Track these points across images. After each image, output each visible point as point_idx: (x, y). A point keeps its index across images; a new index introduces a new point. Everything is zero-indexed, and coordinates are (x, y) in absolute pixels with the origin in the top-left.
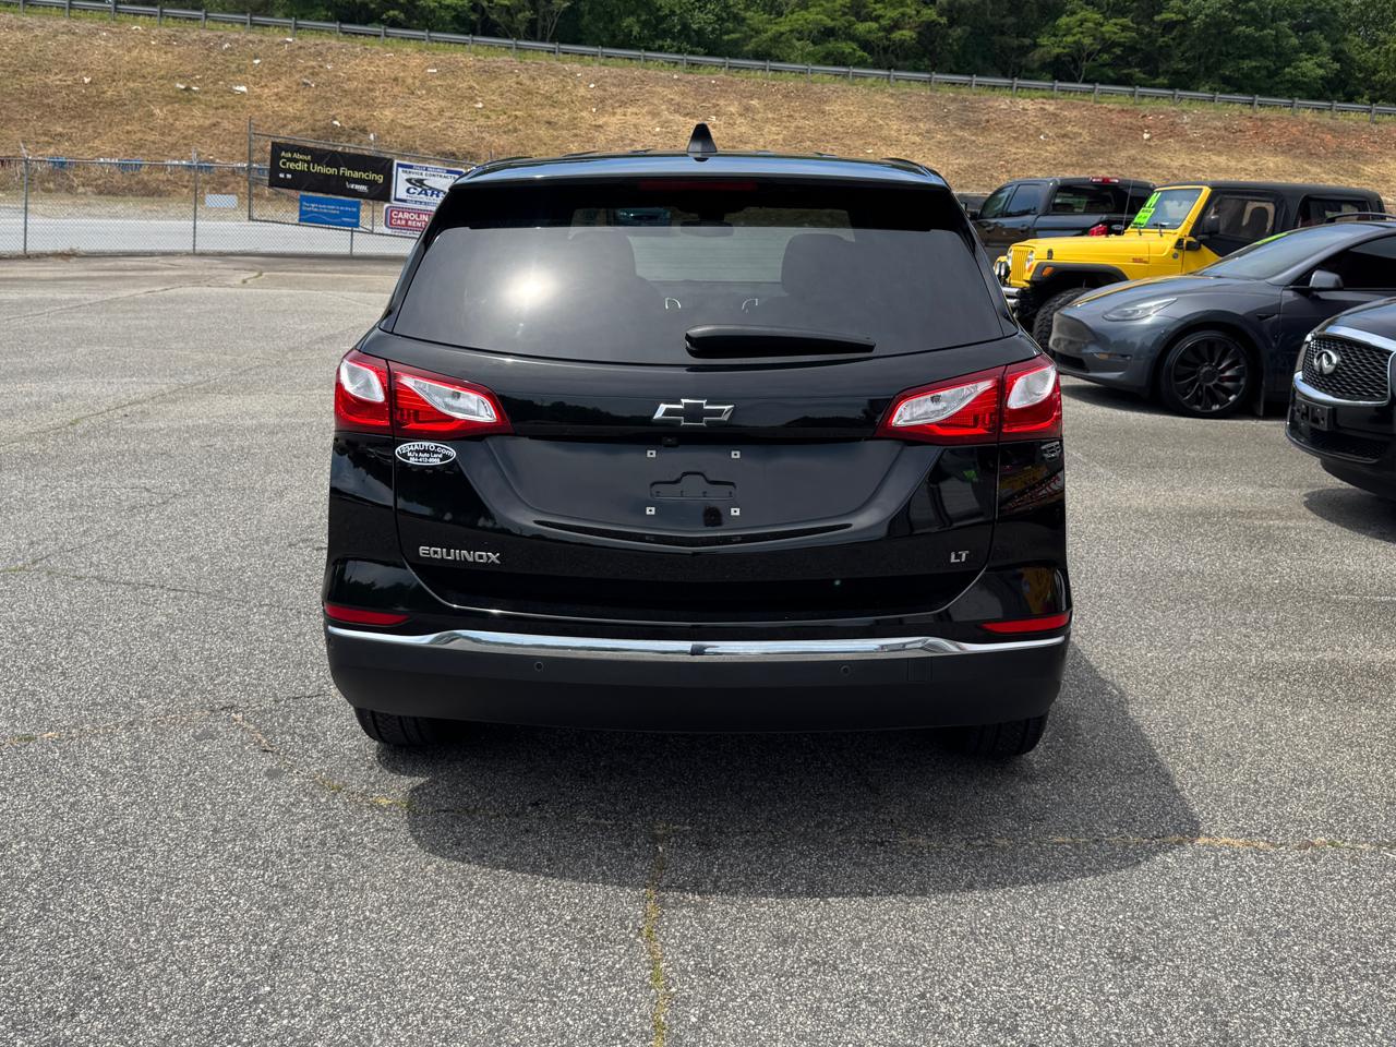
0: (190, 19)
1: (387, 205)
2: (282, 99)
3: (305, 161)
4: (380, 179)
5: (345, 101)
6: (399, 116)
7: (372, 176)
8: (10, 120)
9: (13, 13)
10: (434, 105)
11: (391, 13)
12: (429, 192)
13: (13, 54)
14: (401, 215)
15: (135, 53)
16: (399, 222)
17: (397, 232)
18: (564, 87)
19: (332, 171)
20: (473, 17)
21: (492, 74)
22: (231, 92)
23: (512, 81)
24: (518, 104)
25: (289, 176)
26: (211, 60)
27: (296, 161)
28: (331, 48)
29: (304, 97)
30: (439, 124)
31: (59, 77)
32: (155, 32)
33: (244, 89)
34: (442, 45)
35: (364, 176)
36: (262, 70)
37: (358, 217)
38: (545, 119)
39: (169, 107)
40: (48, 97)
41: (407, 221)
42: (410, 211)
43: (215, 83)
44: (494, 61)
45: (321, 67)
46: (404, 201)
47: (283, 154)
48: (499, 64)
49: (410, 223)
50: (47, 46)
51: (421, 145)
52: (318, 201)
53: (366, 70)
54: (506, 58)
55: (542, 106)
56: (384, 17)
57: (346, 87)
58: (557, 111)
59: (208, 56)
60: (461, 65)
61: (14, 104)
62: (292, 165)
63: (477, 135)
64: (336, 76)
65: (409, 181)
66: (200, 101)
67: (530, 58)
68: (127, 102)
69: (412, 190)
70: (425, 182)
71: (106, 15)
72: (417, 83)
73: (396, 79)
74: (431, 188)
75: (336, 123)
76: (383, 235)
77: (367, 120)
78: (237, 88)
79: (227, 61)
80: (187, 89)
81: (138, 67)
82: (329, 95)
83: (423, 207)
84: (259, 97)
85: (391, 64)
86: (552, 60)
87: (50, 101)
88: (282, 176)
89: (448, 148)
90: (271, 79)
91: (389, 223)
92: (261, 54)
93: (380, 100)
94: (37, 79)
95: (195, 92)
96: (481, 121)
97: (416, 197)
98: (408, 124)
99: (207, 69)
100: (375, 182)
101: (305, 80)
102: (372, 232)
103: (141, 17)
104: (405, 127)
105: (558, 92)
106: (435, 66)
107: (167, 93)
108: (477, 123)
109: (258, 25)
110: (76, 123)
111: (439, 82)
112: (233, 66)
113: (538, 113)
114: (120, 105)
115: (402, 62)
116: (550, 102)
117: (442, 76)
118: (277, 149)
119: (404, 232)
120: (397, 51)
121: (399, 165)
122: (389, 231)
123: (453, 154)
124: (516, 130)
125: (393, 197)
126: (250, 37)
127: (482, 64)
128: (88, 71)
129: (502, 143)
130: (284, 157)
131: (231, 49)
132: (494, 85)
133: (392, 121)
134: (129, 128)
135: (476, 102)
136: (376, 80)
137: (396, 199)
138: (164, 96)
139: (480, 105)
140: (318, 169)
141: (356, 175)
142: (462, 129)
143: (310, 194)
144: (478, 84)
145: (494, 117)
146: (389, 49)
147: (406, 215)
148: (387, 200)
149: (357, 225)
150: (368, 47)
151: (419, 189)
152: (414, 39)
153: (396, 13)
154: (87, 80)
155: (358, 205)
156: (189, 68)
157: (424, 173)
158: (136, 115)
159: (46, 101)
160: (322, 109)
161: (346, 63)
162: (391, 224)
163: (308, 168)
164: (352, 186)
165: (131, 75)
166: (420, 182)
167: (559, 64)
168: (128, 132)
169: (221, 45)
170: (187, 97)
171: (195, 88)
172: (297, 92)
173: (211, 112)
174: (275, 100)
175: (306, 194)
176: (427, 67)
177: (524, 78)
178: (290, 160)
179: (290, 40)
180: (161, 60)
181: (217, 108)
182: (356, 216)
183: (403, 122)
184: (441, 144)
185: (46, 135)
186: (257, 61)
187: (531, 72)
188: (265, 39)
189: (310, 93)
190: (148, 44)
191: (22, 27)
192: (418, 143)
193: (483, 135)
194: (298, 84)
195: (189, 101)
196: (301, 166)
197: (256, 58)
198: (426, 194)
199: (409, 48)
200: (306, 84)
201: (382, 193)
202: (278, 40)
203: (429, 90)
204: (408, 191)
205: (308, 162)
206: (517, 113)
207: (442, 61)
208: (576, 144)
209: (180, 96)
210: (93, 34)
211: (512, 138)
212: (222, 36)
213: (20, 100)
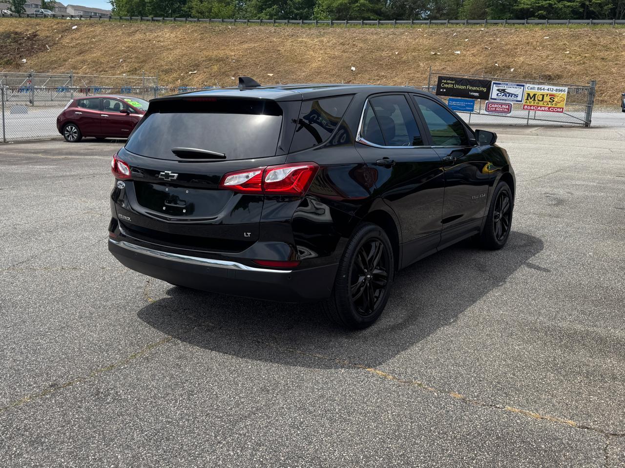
0: (442, 24)
1: (487, 101)
2: (474, 56)
3: (452, 84)
4: (485, 90)
5: (502, 55)
6: (527, 60)
7: (481, 89)
8: (366, 71)
9: (374, 28)
10: (544, 54)
11: (540, 12)
12: (508, 95)
13: (372, 44)
14: (493, 106)
15: (417, 40)
16: (492, 109)
17: (491, 113)
18: (614, 40)
19: (464, 87)
20: (581, 10)
21: (577, 37)
22: (453, 54)
23: (586, 40)
24: (588, 50)
25: (445, 90)
26: (448, 41)
27: (448, 84)
28: (500, 31)
29: (485, 54)
30: (545, 62)
31: (387, 52)
32: (426, 31)
33: (459, 52)
34: (554, 25)
35: (478, 89)
36: (468, 44)
37: (473, 108)
38: (601, 57)
39: (427, 62)
40: (381, 61)
41: (496, 108)
42: (497, 104)
43: (447, 51)
44: (579, 31)
45: (494, 40)
46: (495, 99)
47: (443, 81)
48: (581, 32)
49: (497, 109)
50: (384, 40)
51: (535, 73)
52: (456, 101)
53: (515, 40)
54: (586, 29)
55: (600, 51)
56: (537, 14)
57: (504, 48)
58: (608, 53)
59: (447, 39)
60: (562, 34)
61: (369, 64)
62: (446, 86)
63: (563, 66)
64: (500, 44)
65: (498, 90)
66: (439, 59)
67: (597, 28)
68: (410, 61)
69: (499, 95)
70: (506, 90)
71: (409, 25)
72: (538, 44)
73: (528, 43)
74: (508, 93)
75: (496, 65)
76: (484, 114)
77: (511, 62)
78: (456, 52)
79: (454, 41)
80: (435, 54)
81: (417, 46)
82: (496, 52)
83: (504, 102)
84: (465, 56)
85: (527, 36)
86: (611, 29)
87: (381, 63)
88: (441, 90)
89: (547, 73)
90: (471, 47)
91: (487, 109)
92: (469, 37)
93: (518, 53)
94: (378, 54)
95: (438, 55)
96: (567, 60)
97: (501, 97)
98: (530, 63)
99: (445, 45)
100: (483, 91)
101: (486, 47)
102: (479, 114)
103: (422, 25)
104: (528, 65)
105: (610, 43)
106: (549, 35)
107: (427, 56)
108: (565, 61)
109: (470, 24)
110: (390, 71)
111: (549, 43)
112: (456, 43)
113: (598, 54)
114: (408, 63)
115: (533, 35)
116: (605, 49)
117: (551, 40)
118: (440, 79)
119: (493, 114)
120: (531, 30)
121: (494, 83)
122: (487, 113)
123: (550, 76)
124: (584, 63)
125: (490, 97)
126: (466, 30)
127: (572, 33)
128: (398, 49)
129: (575, 70)
130: (443, 83)
131: (456, 35)
132: (576, 43)
133: (523, 62)
134: (409, 72)
135: (566, 51)
136: (519, 44)
137: (491, 99)
138: (425, 58)
139: (568, 52)
140: (457, 86)
141: (474, 88)
142: (556, 64)
143: (453, 98)
144: (568, 42)
145: (574, 58)
146: (527, 29)
147: (496, 106)
148: (488, 99)
149: (472, 110)
150: (517, 29)
151: (503, 94)
152: (541, 24)
153: (542, 12)
154: (397, 53)
155: (473, 102)
156: (438, 45)
157: (506, 86)
158: (413, 66)
159: (380, 63)
160: (491, 59)
161: (506, 37)
162: (488, 110)
163: (453, 86)
164: (472, 94)
165: (414, 50)
166: (504, 90)
167: (614, 30)
168: (409, 74)
169: (453, 34)
170: (435, 57)
171: (438, 54)
172: (482, 52)
173: (443, 63)
174: (472, 56)
175: (451, 97)
176: (544, 37)
177: (593, 38)
178: (445, 83)
179: (482, 29)
180: (427, 43)
181: (446, 62)
182: (473, 106)
183: (528, 62)
184: (544, 72)
185: (377, 76)
186: (466, 40)
187: (597, 35)
188: (472, 30)
189: (487, 52)
190: (423, 36)
191: (376, 33)
192: (533, 71)
193: (567, 66)
194: (483, 48)
195: (435, 59)
196: (450, 86)
197: (466, 39)
198: (506, 96)
199: (537, 28)
200: (486, 48)
201: (485, 96)
202: (478, 30)
203: (543, 47)
204: (497, 95)
205: (453, 84)
206: (586, 55)
207: (552, 33)
208: (616, 68)
209: (432, 57)
210: (402, 34)
211: (581, 67)
212: (453, 30)
213: (371, 63)
